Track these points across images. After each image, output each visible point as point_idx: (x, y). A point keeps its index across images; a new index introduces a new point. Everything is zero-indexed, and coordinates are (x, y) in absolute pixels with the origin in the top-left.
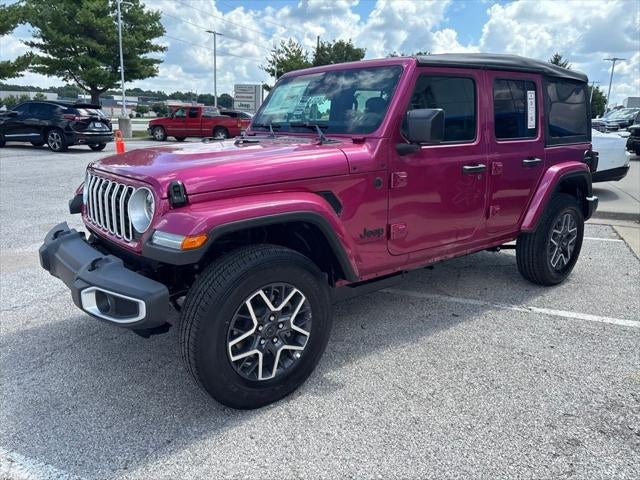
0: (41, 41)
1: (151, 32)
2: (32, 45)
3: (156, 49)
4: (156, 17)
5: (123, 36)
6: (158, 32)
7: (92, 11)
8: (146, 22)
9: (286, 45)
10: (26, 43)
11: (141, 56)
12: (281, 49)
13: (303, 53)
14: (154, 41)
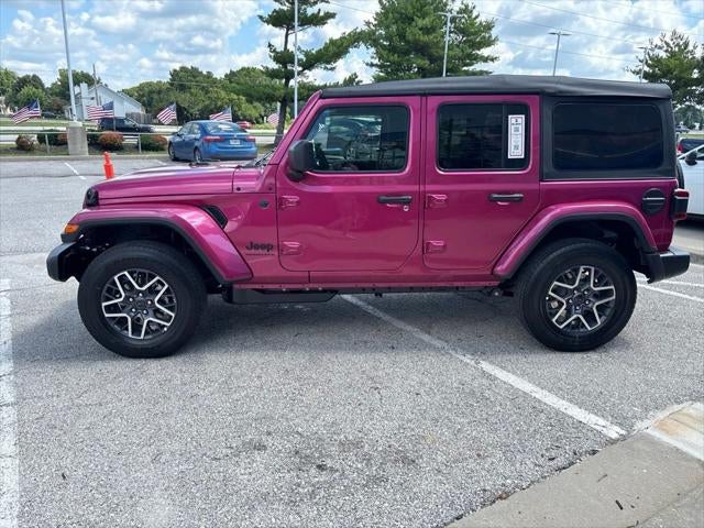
0: (376, 61)
1: (480, 43)
2: (372, 65)
3: (486, 60)
4: (489, 27)
5: (449, 49)
6: (488, 43)
7: (420, 29)
8: (475, 33)
9: (668, 39)
10: (367, 64)
11: (471, 68)
12: (659, 43)
13: (690, 48)
14: (485, 52)
